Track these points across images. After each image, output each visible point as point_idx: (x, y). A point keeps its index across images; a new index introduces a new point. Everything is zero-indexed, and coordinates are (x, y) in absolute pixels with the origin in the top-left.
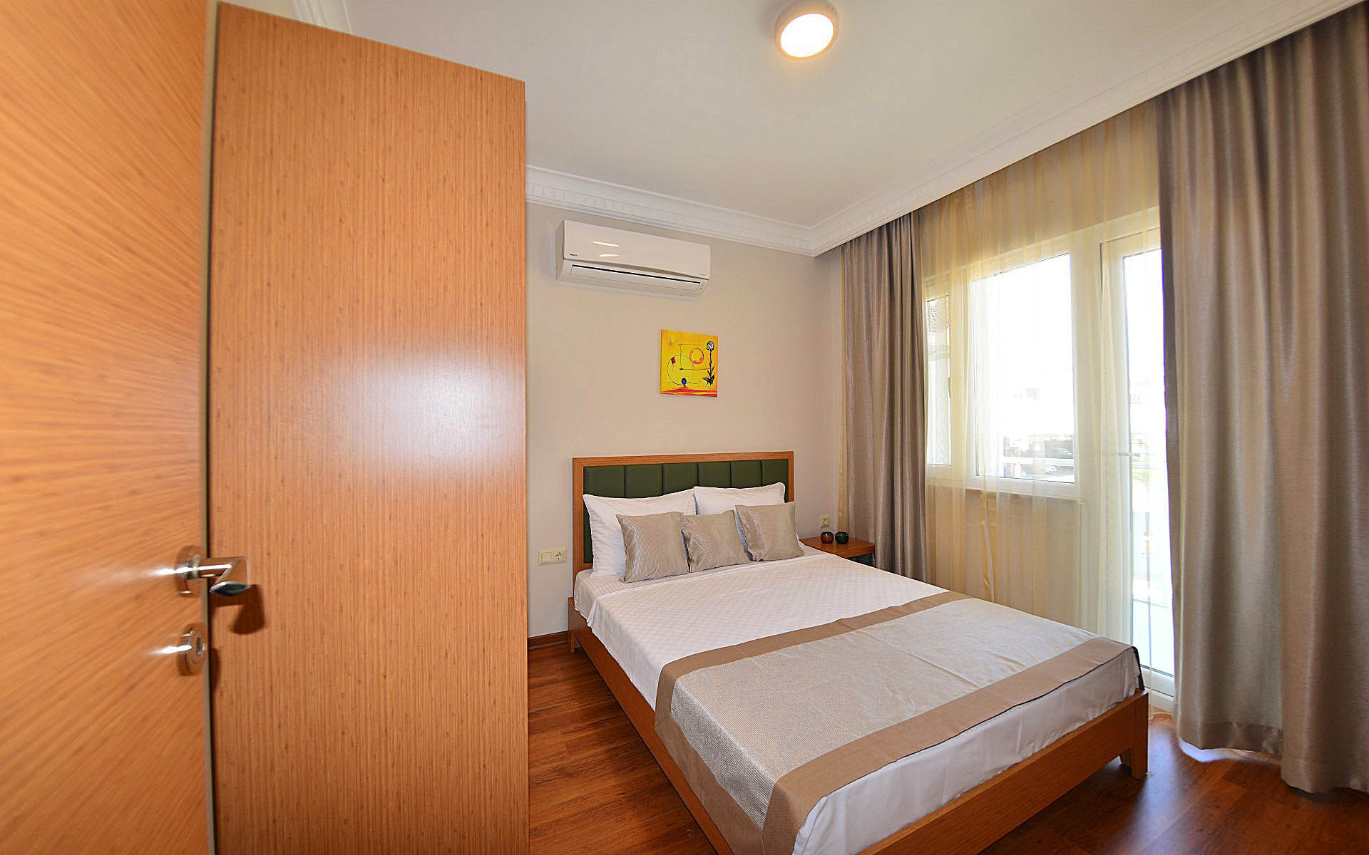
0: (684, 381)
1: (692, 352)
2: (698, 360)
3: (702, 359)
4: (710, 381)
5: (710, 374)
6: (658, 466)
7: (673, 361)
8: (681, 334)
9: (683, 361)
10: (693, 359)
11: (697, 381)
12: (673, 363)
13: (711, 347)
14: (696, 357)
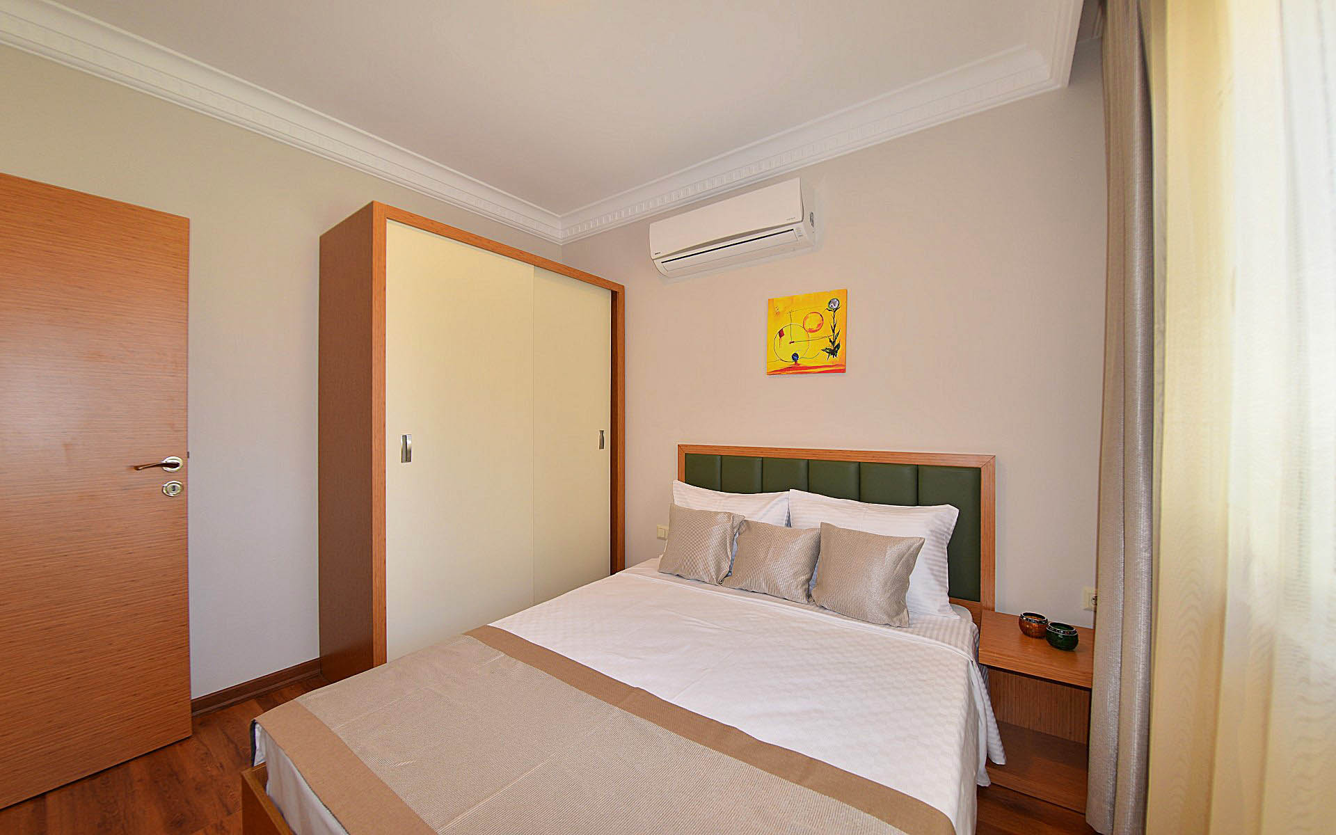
0: (795, 357)
1: (806, 318)
2: (814, 328)
3: (820, 326)
4: (833, 352)
5: (833, 343)
6: (758, 459)
7: (781, 334)
8: (792, 299)
9: (795, 332)
10: (807, 327)
11: (813, 353)
12: (780, 336)
13: (833, 306)
14: (812, 323)
